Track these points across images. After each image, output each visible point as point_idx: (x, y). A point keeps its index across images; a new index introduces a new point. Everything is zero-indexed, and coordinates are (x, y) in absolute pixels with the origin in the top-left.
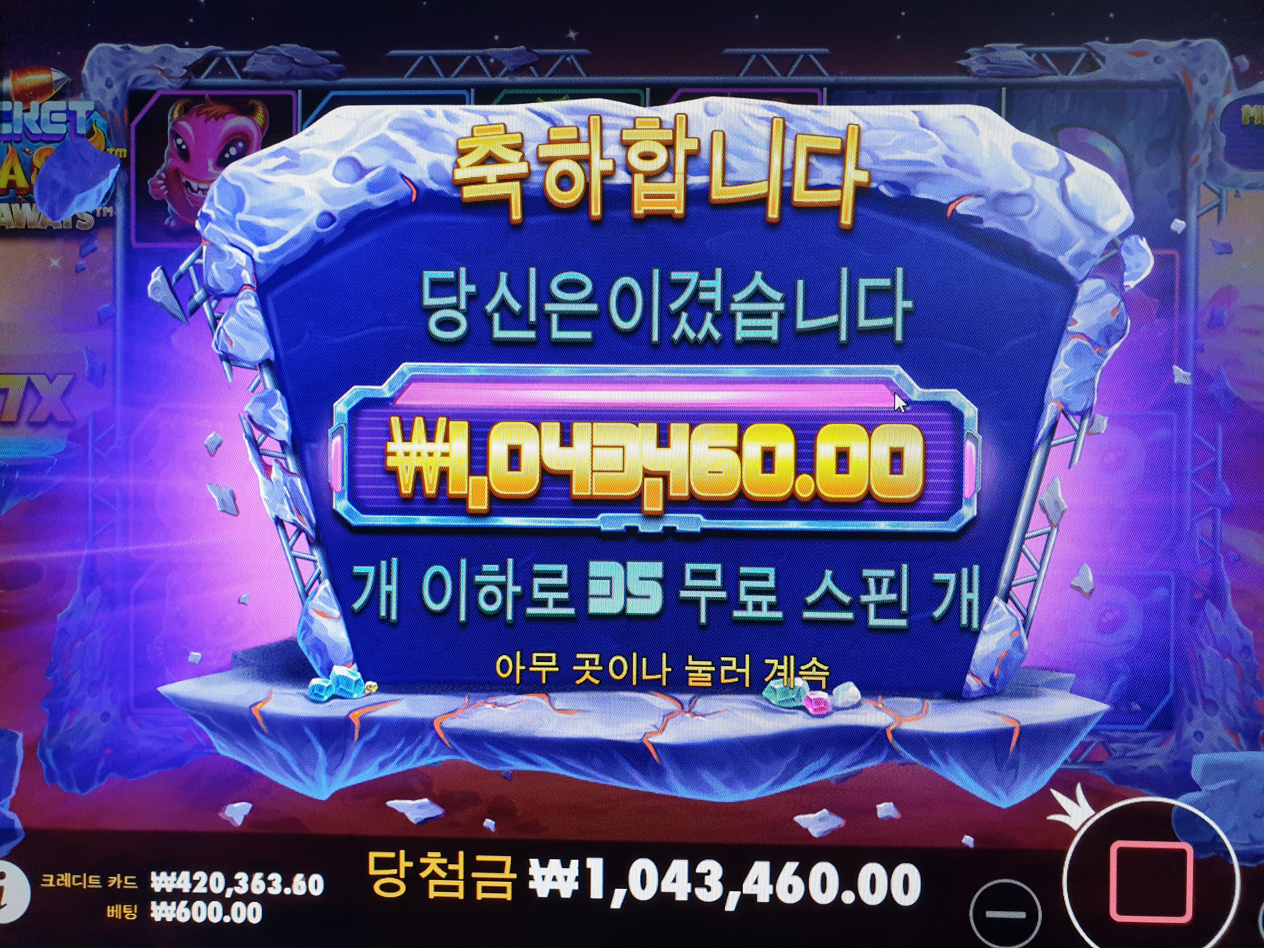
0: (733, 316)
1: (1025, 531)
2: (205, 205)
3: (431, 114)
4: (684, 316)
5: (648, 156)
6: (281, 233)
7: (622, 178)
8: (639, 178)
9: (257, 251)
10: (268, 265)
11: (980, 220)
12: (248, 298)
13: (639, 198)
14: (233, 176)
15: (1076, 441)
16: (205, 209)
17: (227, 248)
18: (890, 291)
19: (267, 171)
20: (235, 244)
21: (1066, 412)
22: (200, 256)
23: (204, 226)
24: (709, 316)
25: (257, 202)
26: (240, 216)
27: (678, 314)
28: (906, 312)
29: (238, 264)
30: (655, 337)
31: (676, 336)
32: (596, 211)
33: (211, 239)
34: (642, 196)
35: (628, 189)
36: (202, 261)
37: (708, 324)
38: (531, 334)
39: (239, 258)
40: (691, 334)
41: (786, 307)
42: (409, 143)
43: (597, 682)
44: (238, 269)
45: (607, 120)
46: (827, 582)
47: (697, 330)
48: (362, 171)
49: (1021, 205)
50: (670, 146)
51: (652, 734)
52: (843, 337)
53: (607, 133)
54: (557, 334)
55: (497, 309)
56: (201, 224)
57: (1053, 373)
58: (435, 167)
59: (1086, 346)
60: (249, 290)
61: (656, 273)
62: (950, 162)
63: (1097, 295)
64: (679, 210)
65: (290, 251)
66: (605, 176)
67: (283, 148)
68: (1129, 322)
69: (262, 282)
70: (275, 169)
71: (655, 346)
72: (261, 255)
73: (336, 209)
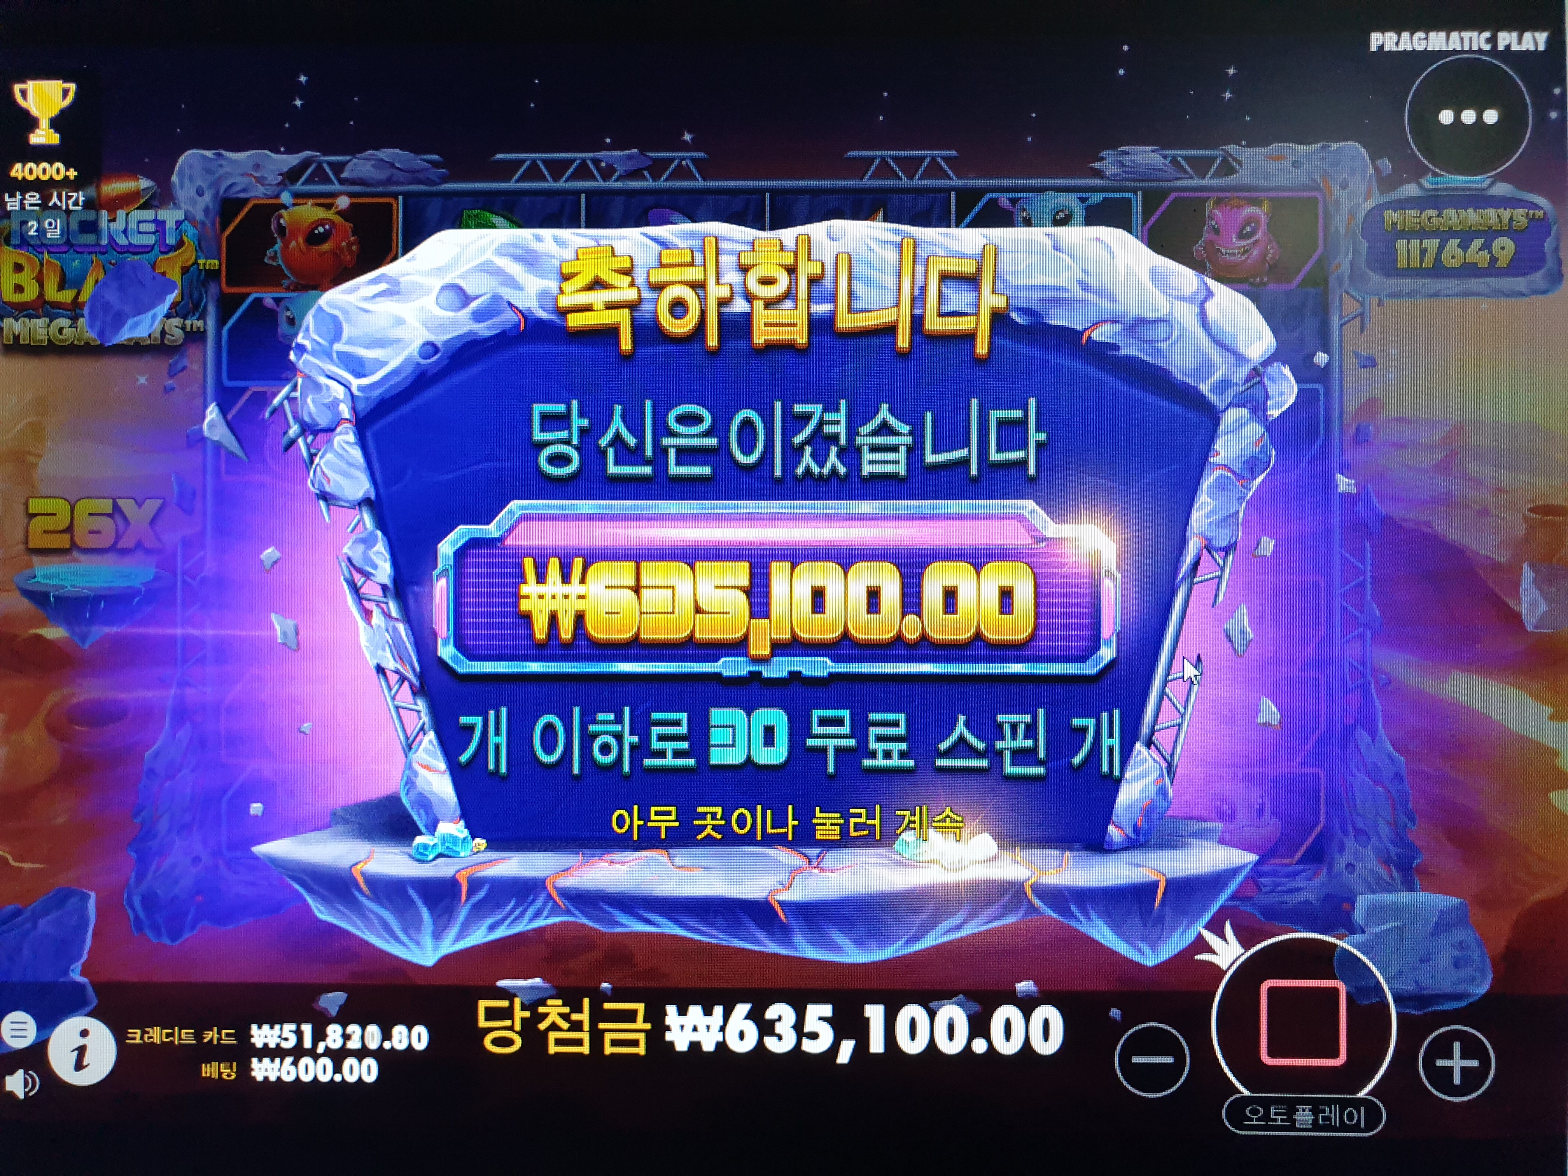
0: (859, 450)
1: (1168, 673)
2: (301, 335)
3: (539, 239)
4: (808, 450)
5: (768, 281)
6: (383, 364)
7: (740, 306)
8: (758, 305)
9: (356, 383)
10: (367, 399)
11: (1116, 347)
12: (347, 433)
13: (759, 327)
14: (330, 304)
15: (1220, 578)
16: (300, 339)
17: (323, 380)
18: (1023, 423)
19: (366, 299)
20: (332, 375)
21: (1209, 548)
22: (294, 388)
23: (299, 357)
24: (834, 450)
25: (356, 332)
26: (337, 347)
27: (800, 449)
28: (1039, 445)
29: (335, 398)
30: (778, 472)
31: (800, 470)
32: (712, 340)
33: (307, 371)
34: (762, 325)
35: (747, 318)
36: (297, 394)
37: (833, 458)
38: (647, 470)
39: (336, 391)
40: (815, 469)
41: (914, 440)
42: (515, 269)
43: (719, 836)
44: (335, 403)
45: (723, 245)
46: (961, 728)
47: (821, 465)
48: (466, 299)
49: (1160, 331)
50: (792, 270)
51: (778, 891)
52: (974, 471)
53: (723, 258)
54: (675, 469)
55: (611, 444)
56: (296, 355)
57: (1195, 507)
58: (543, 294)
59: (1228, 478)
60: (348, 425)
61: (778, 405)
62: (1085, 286)
63: (1239, 426)
64: (802, 339)
65: (392, 382)
66: (722, 303)
67: (383, 275)
68: (1274, 453)
69: (361, 416)
70: (374, 297)
71: (778, 482)
72: (361, 388)
73: (439, 339)
